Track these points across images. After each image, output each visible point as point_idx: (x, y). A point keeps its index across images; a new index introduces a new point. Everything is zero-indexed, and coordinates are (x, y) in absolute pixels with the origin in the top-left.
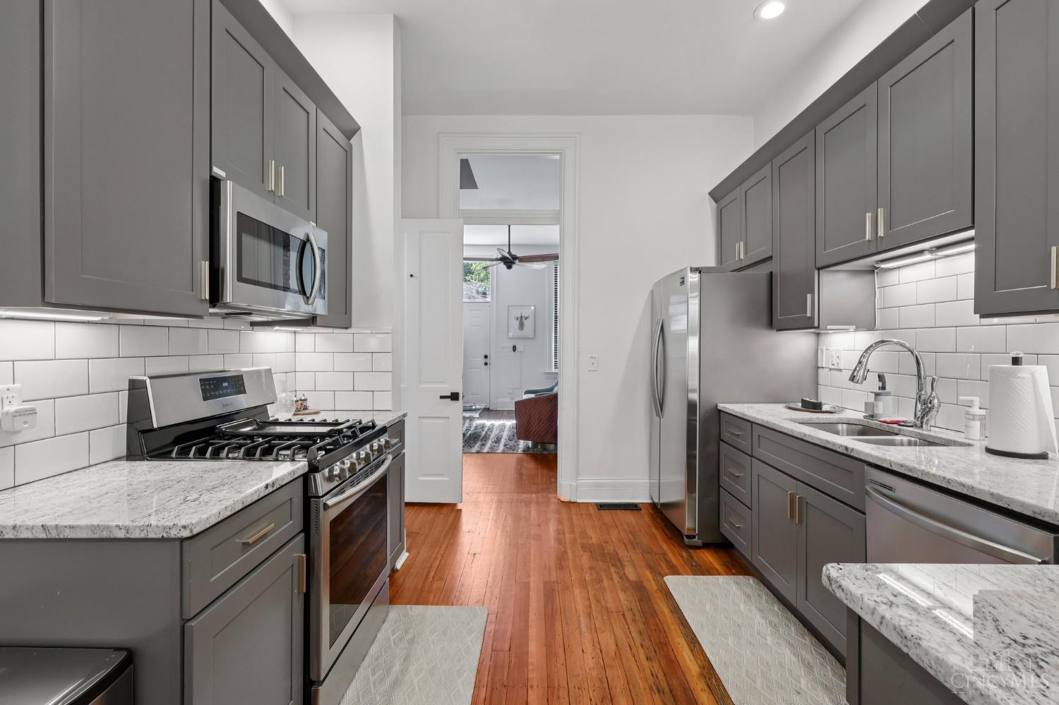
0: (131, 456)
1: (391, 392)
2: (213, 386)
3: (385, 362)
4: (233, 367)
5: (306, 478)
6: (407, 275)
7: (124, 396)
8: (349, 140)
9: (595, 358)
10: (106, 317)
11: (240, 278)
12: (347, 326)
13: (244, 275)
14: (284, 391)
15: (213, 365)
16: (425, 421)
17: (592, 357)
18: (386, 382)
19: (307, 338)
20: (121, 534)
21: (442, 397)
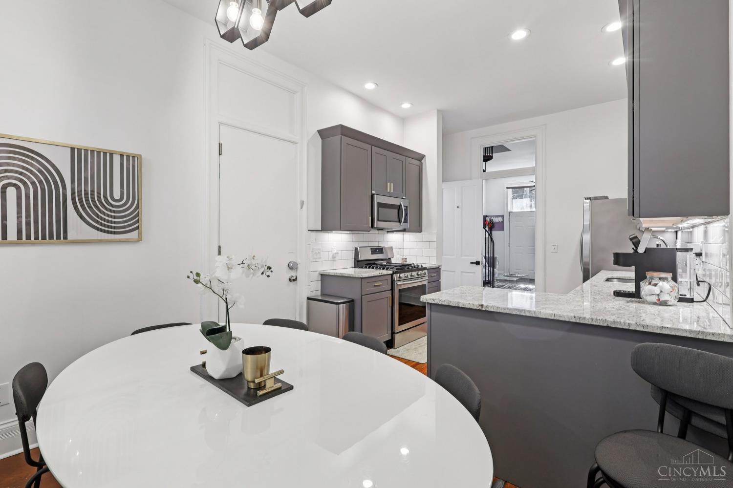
0: (355, 267)
1: (435, 258)
2: (375, 251)
3: (434, 245)
4: (382, 245)
5: (392, 275)
6: (456, 207)
7: (354, 251)
8: (421, 161)
9: (555, 245)
10: (350, 232)
11: (378, 220)
12: (421, 231)
13: (380, 219)
14: (398, 254)
15: (376, 244)
16: (464, 274)
17: (553, 245)
18: (434, 253)
19: (408, 236)
20: (352, 276)
21: (471, 263)
